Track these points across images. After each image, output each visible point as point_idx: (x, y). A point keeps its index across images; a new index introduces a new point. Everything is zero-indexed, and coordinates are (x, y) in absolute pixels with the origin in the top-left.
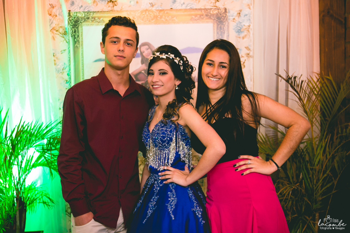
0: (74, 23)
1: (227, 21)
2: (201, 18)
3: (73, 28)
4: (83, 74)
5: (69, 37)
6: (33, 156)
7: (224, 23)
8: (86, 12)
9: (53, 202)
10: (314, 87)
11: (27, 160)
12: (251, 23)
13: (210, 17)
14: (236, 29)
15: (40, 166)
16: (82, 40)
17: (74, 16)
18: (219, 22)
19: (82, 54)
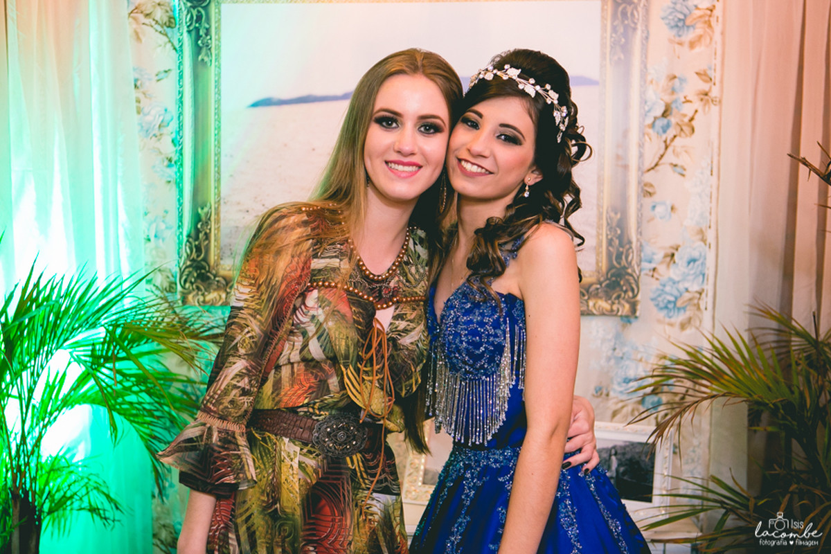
3: (194, 7)
4: (219, 142)
5: (182, 35)
6: (65, 373)
9: (117, 508)
11: (47, 385)
14: (671, 17)
15: (84, 402)
16: (217, 42)
19: (218, 83)
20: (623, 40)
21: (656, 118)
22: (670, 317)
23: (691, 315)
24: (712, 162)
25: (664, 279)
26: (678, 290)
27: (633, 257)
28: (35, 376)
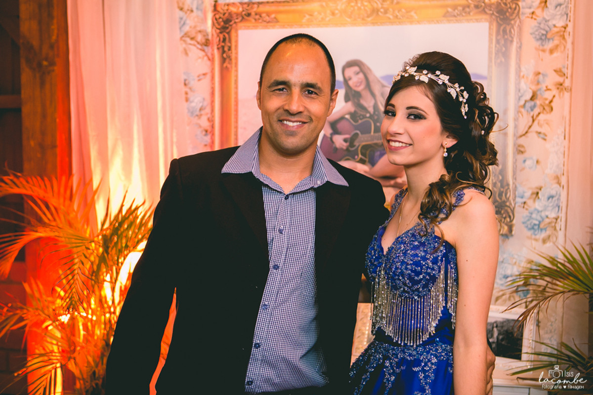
0: (222, 24)
1: (519, 17)
2: (465, 13)
3: (221, 33)
4: (237, 120)
7: (513, 22)
8: (246, 3)
12: (570, 21)
13: (484, 9)
14: (537, 33)
16: (236, 55)
17: (223, 10)
18: (500, 19)
19: (236, 81)
20: (504, 49)
21: (526, 101)
22: (536, 235)
23: (550, 233)
24: (565, 130)
25: (531, 209)
26: (541, 217)
27: (510, 195)
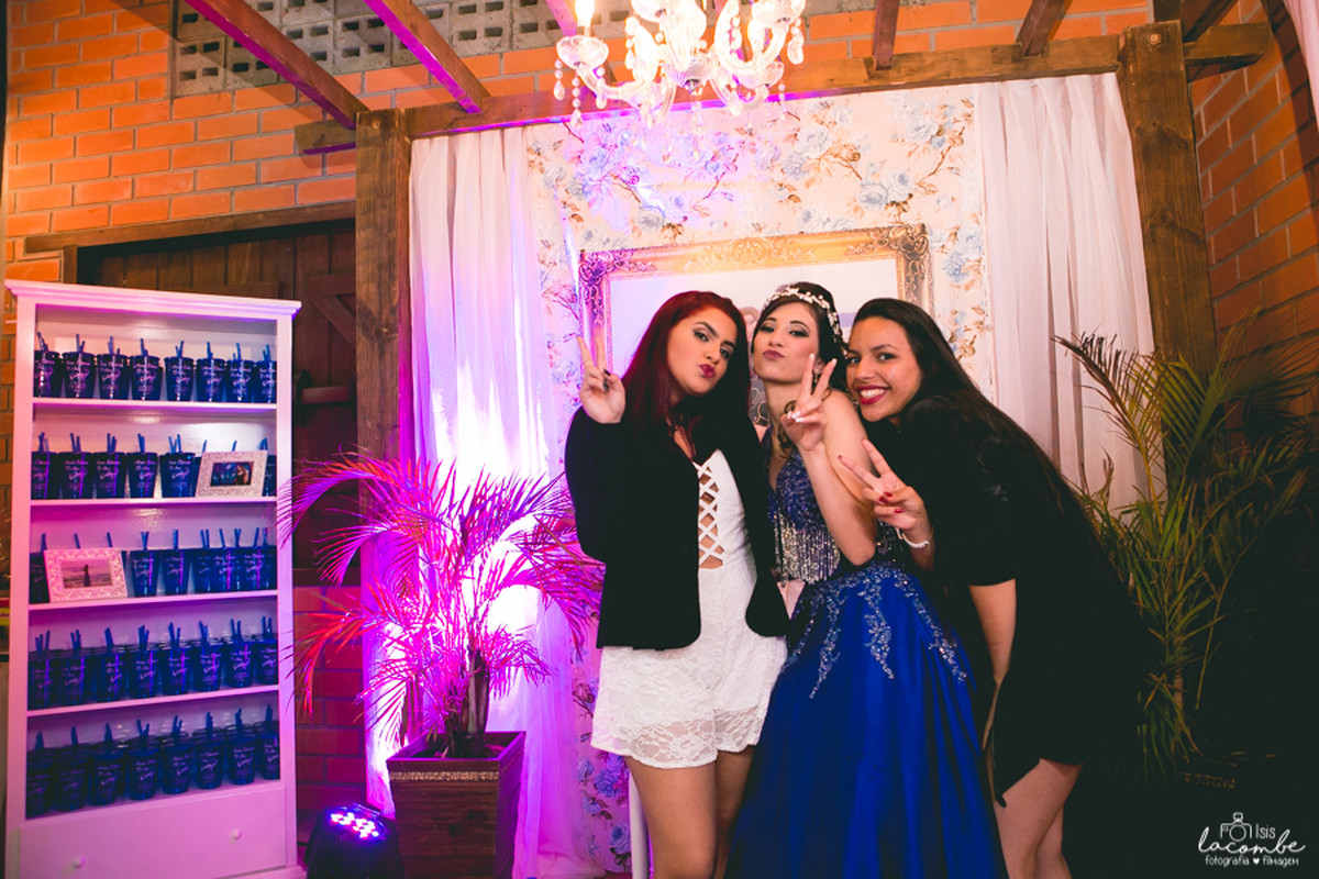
0: (591, 275)
1: (928, 252)
2: (868, 249)
3: (590, 286)
5: (581, 306)
6: (504, 561)
7: (922, 257)
8: (617, 251)
10: (1146, 372)
11: (491, 571)
12: (984, 254)
13: (888, 246)
14: (949, 268)
15: (518, 583)
16: (608, 310)
17: (592, 260)
18: (908, 255)
19: (609, 340)
28: (484, 556)
